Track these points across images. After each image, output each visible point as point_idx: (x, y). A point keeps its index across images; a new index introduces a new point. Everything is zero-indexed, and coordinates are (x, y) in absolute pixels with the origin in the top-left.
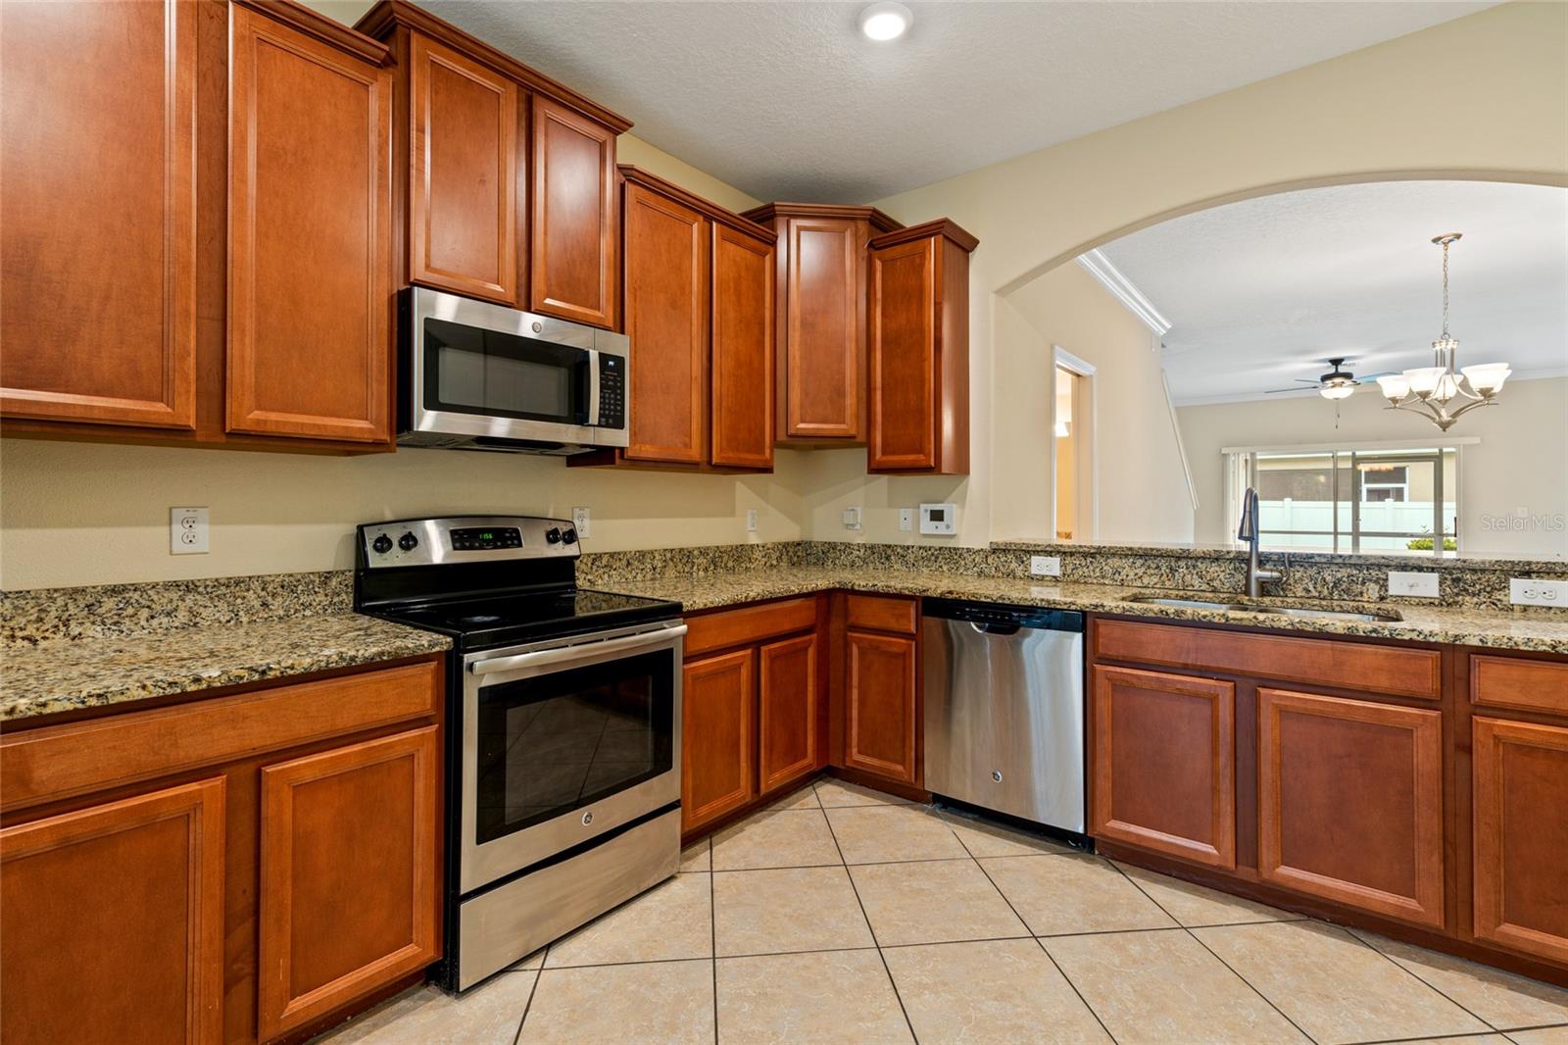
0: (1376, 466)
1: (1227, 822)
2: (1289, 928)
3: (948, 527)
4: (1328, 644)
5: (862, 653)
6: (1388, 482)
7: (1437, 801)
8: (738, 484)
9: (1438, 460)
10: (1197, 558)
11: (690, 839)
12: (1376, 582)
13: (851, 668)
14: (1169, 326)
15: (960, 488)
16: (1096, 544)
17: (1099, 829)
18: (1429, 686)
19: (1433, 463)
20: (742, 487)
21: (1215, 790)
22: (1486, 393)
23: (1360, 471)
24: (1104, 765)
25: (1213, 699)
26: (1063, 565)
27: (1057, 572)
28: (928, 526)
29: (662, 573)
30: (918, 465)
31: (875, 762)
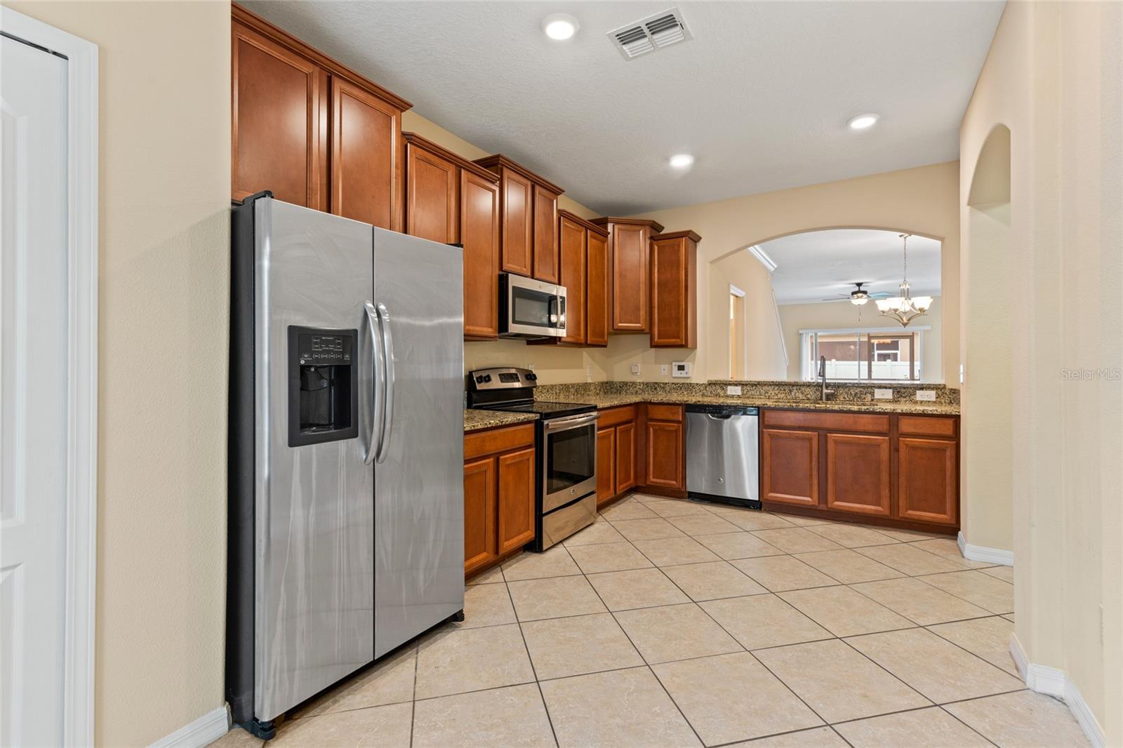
0: (882, 341)
1: (815, 488)
2: (838, 525)
3: (686, 373)
4: (851, 415)
5: (655, 431)
6: (889, 349)
7: (888, 470)
8: (584, 353)
9: (911, 337)
10: (801, 386)
11: (601, 507)
12: (870, 393)
13: (649, 439)
14: (776, 266)
15: (691, 356)
16: (757, 380)
17: (765, 497)
18: (885, 428)
19: (909, 340)
20: (585, 353)
21: (811, 475)
22: (922, 310)
23: (873, 344)
24: (766, 469)
25: (810, 440)
26: (742, 390)
27: (739, 393)
28: (676, 373)
29: (559, 396)
30: (676, 344)
31: (662, 481)
